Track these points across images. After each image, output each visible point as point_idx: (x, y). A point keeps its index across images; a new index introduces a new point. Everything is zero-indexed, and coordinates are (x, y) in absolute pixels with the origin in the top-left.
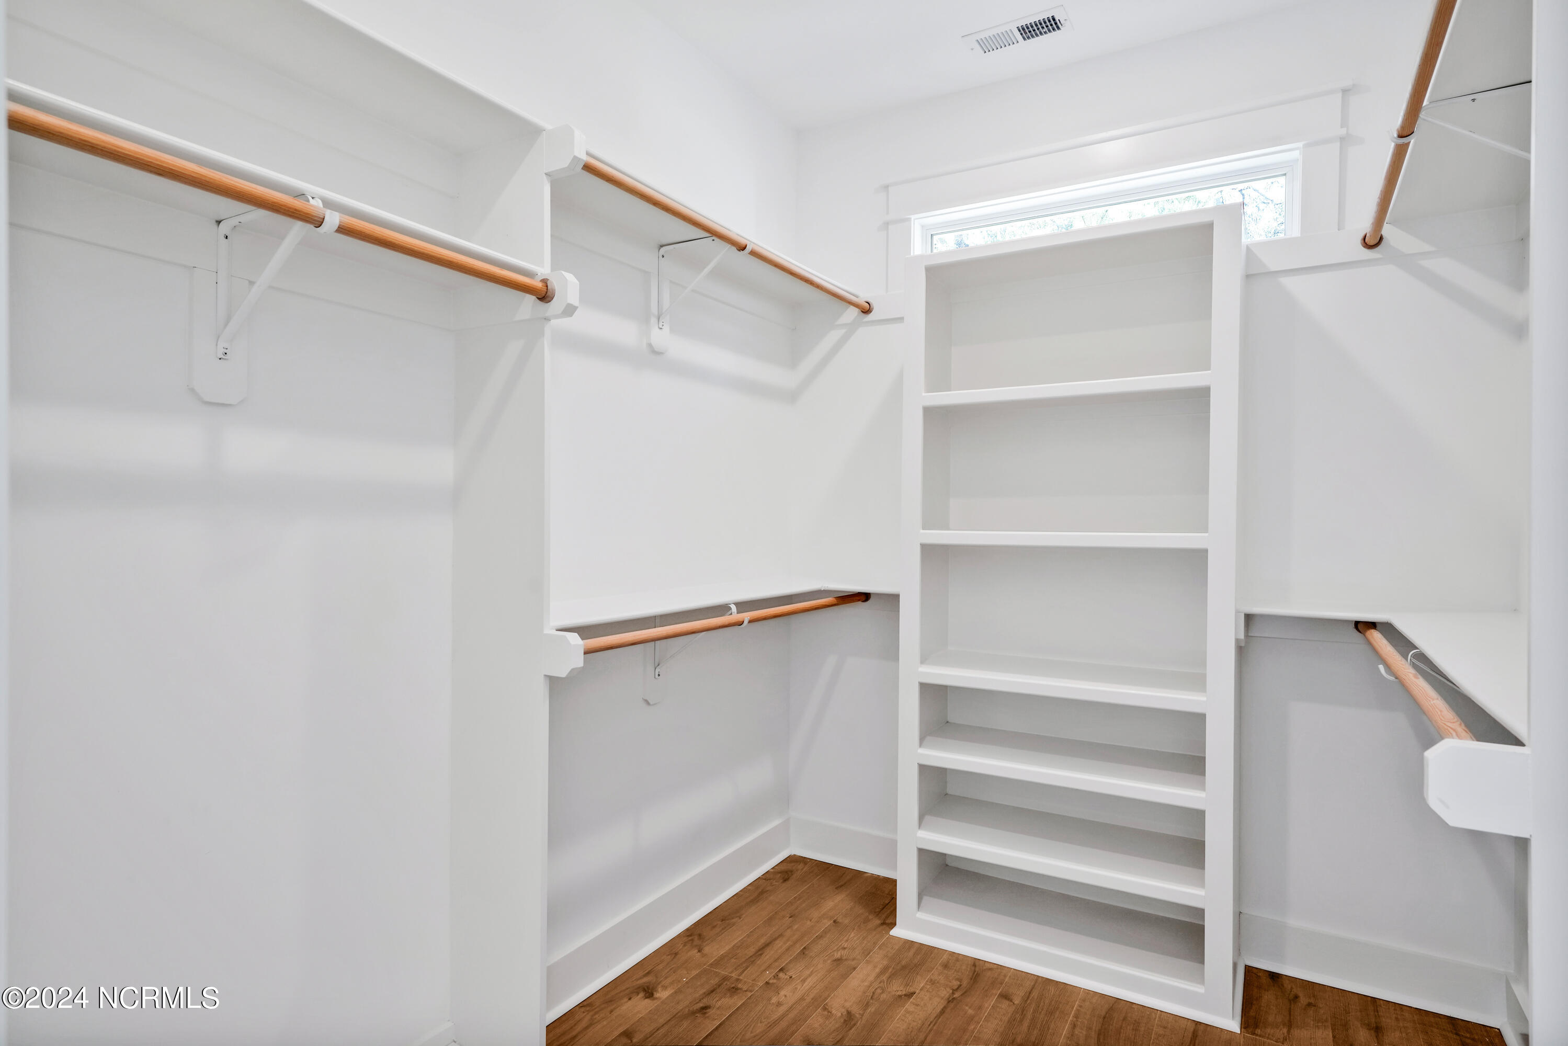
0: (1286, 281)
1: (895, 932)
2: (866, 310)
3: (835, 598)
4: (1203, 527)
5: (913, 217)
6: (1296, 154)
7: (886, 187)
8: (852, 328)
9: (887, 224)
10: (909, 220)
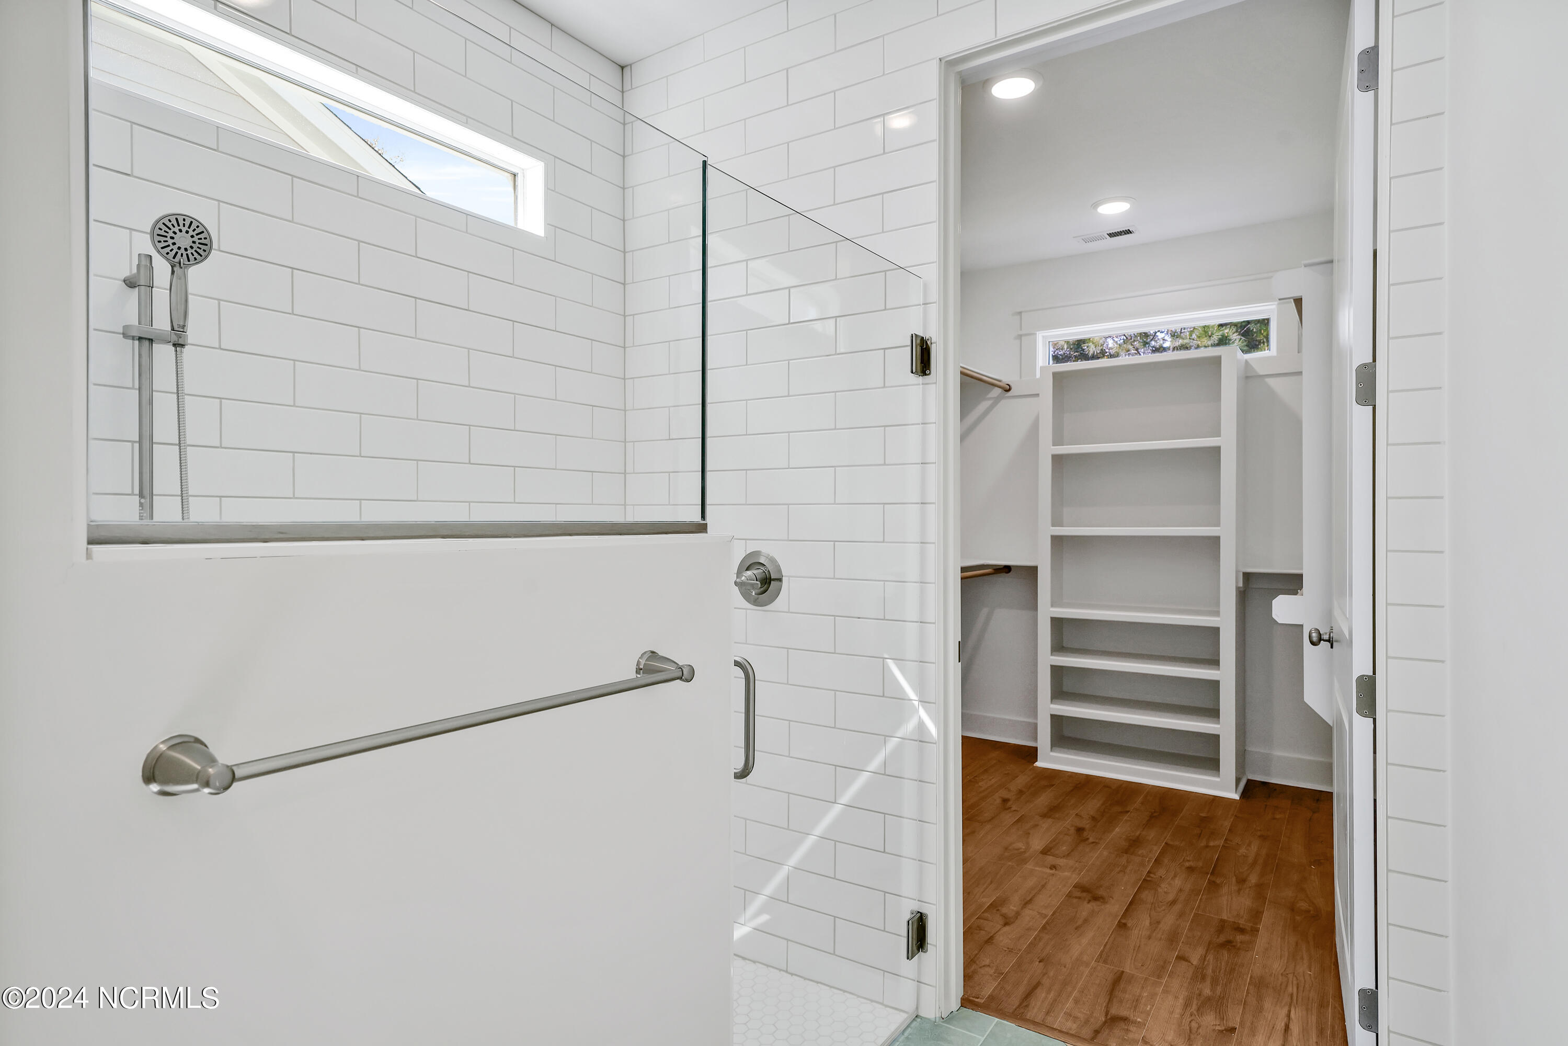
0: (1270, 381)
1: (1039, 764)
2: (1008, 389)
3: (994, 569)
4: (1217, 524)
5: (1037, 333)
6: (1274, 307)
7: (1020, 313)
8: (997, 400)
9: (1020, 337)
10: (1036, 334)
